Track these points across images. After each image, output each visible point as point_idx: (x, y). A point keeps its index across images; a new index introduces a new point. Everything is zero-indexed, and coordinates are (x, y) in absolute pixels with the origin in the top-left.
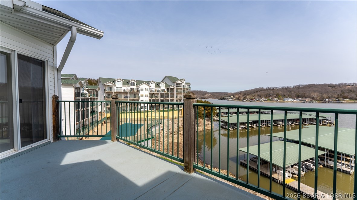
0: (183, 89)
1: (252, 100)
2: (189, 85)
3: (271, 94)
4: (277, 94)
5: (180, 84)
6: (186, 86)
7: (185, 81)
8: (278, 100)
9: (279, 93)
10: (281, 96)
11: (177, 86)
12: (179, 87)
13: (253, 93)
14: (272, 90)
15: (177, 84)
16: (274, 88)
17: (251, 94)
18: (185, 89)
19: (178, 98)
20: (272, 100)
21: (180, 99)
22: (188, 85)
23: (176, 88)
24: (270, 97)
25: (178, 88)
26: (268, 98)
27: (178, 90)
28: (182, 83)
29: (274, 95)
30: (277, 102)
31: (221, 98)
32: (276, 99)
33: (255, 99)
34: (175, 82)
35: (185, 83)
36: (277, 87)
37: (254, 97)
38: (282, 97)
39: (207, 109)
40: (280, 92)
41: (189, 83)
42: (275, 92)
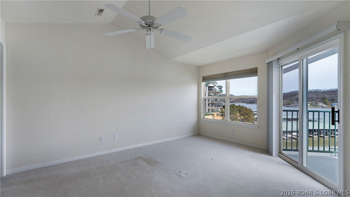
0: (216, 92)
1: (290, 104)
2: (221, 88)
3: (314, 98)
4: (322, 98)
5: (212, 87)
6: (218, 89)
7: (217, 84)
8: (325, 105)
9: (325, 97)
10: (328, 100)
11: (209, 90)
12: (211, 90)
13: (290, 97)
14: (314, 93)
15: (209, 87)
16: (318, 91)
17: (287, 98)
18: (217, 92)
19: (210, 102)
20: (315, 105)
21: (212, 103)
22: (219, 88)
23: (208, 92)
24: (313, 101)
25: (210, 92)
26: (310, 103)
27: (210, 94)
28: (214, 87)
29: (318, 98)
30: (322, 107)
31: (249, 102)
32: (321, 104)
33: (292, 103)
34: (207, 86)
35: (218, 86)
36: (321, 90)
37: (291, 101)
38: (329, 102)
39: (244, 115)
40: (327, 96)
41: (221, 86)
42: (319, 96)
